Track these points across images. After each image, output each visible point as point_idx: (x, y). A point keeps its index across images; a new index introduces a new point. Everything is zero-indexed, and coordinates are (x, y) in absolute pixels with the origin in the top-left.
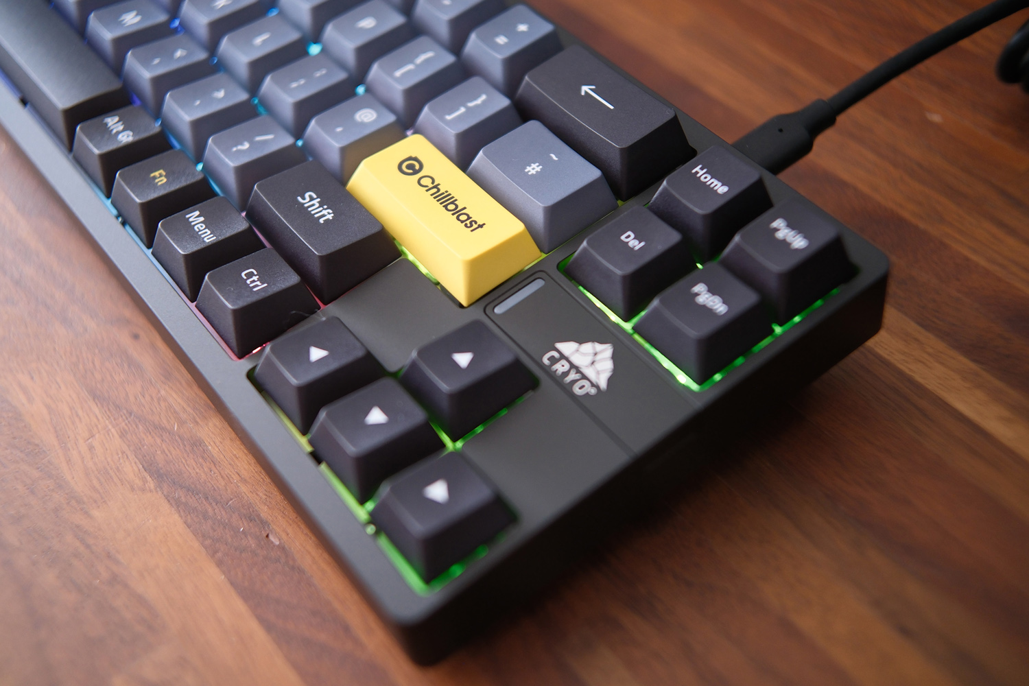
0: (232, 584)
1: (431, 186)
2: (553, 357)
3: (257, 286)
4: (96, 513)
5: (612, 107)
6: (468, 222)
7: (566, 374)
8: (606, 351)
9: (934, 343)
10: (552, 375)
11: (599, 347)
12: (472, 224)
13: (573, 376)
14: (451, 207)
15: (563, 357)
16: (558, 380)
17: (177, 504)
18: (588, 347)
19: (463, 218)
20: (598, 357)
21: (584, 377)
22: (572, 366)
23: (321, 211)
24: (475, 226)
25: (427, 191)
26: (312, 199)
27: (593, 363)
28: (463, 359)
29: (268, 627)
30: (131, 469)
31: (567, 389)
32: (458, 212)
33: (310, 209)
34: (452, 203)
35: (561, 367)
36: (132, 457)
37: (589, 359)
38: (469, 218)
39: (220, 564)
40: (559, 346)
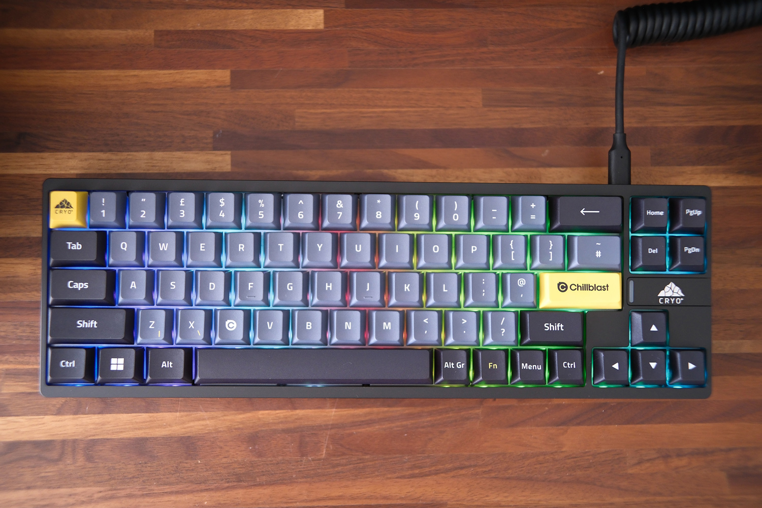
0: (620, 424)
1: (576, 287)
2: (661, 300)
3: (573, 366)
4: (564, 450)
5: (598, 212)
6: (602, 288)
7: (670, 301)
8: (672, 285)
9: (688, 169)
10: (667, 305)
11: (669, 286)
12: (605, 288)
13: (673, 300)
14: (591, 288)
15: (664, 297)
16: (670, 305)
17: (579, 424)
18: (667, 289)
19: (599, 288)
20: (672, 289)
21: (676, 297)
22: (669, 297)
23: (557, 327)
24: (606, 288)
25: (578, 290)
26: (549, 326)
27: (673, 291)
28: (654, 328)
29: (642, 423)
30: (553, 430)
31: (675, 305)
32: (595, 288)
33: (553, 329)
34: (590, 287)
35: (667, 301)
36: (549, 427)
37: (671, 291)
38: (601, 287)
39: (610, 424)
40: (659, 295)
